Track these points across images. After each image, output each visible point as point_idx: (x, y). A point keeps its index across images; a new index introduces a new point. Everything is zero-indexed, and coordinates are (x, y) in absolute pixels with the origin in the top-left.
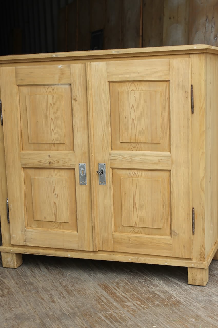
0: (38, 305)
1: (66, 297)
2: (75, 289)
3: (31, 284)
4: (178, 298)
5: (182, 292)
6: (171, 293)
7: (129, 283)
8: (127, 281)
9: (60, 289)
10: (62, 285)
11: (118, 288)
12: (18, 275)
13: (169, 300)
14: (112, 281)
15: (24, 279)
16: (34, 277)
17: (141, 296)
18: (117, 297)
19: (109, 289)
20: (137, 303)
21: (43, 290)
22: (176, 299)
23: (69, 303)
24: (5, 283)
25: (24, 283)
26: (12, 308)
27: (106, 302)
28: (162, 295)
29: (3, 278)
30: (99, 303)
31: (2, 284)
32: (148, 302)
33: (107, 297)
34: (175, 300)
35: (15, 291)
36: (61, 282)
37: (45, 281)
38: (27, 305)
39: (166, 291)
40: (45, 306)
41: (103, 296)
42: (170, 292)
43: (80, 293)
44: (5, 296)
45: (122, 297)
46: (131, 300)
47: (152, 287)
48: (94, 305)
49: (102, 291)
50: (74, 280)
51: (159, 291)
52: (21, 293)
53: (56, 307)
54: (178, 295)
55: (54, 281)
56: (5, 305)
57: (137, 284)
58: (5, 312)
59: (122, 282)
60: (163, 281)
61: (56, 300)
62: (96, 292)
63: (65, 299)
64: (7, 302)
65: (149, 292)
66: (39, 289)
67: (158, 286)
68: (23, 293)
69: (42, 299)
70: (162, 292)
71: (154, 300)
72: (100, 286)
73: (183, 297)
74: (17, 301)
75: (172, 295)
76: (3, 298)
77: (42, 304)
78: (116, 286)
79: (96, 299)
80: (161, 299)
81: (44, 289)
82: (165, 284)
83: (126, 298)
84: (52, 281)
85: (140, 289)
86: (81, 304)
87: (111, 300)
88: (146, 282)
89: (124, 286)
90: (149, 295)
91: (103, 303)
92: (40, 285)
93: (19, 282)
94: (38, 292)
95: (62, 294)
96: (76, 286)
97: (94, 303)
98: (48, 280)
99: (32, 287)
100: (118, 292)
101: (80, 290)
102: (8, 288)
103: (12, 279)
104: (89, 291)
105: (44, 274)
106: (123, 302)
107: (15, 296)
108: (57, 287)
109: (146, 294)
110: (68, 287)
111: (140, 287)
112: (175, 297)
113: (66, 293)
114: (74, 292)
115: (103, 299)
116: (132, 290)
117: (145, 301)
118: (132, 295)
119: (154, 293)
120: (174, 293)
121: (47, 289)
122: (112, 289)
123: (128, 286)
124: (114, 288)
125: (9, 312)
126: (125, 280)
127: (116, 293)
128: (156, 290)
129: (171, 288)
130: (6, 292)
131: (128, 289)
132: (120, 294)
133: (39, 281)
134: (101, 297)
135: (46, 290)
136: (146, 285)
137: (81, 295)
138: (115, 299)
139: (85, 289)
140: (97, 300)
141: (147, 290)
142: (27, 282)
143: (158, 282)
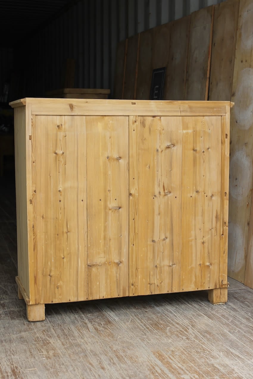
0: (86, 370)
1: (117, 364)
2: (127, 356)
3: (79, 345)
4: (240, 374)
5: (245, 366)
6: (232, 367)
7: (185, 353)
8: (184, 350)
9: (110, 354)
10: (112, 350)
11: (174, 357)
12: (64, 334)
13: (230, 375)
14: (167, 349)
15: (71, 339)
16: (81, 338)
17: (199, 368)
18: (172, 368)
19: (163, 358)
20: (194, 377)
21: (91, 354)
22: (238, 375)
23: (120, 371)
24: (50, 343)
25: (71, 344)
26: (58, 373)
27: (160, 372)
28: (222, 369)
29: (49, 337)
30: (153, 373)
31: (48, 344)
32: (206, 376)
33: (161, 368)
34: (236, 375)
35: (62, 352)
36: (111, 346)
37: (93, 344)
38: (74, 370)
39: (227, 365)
40: (94, 372)
41: (157, 366)
42: (230, 366)
43: (132, 360)
44: (50, 358)
45: (178, 368)
46: (187, 372)
47: (211, 359)
48: (147, 375)
49: (157, 360)
50: (125, 345)
51: (219, 364)
52: (67, 356)
53: (106, 375)
54: (240, 370)
55: (104, 344)
56: (50, 368)
57: (194, 354)
58: (51, 376)
59: (178, 350)
60: (224, 353)
61: (105, 367)
62: (150, 360)
63: (116, 366)
64: (53, 365)
65: (208, 364)
66: (88, 353)
67: (217, 358)
68: (69, 355)
69: (90, 364)
70: (223, 366)
71: (213, 375)
72: (154, 354)
73: (246, 373)
74: (63, 364)
75: (233, 370)
76: (49, 360)
77: (91, 370)
78: (171, 355)
79: (149, 368)
80: (222, 374)
81: (93, 353)
82: (226, 356)
83: (182, 369)
84: (101, 344)
85: (197, 360)
86: (132, 373)
87: (166, 371)
88: (204, 352)
89: (180, 355)
90: (208, 368)
91: (157, 374)
92: (88, 348)
93: (66, 343)
94: (86, 355)
95: (113, 360)
96: (127, 351)
97: (148, 373)
98: (97, 342)
99: (79, 349)
100: (174, 362)
101: (132, 357)
102: (54, 349)
103: (58, 339)
104: (142, 358)
105: (92, 335)
106: (179, 374)
107: (61, 358)
108: (107, 351)
109: (205, 366)
110: (118, 353)
111: (198, 358)
112: (236, 373)
113: (117, 358)
114: (126, 359)
115: (157, 368)
116: (189, 361)
117: (204, 375)
118: (189, 367)
119: (213, 366)
120: (235, 368)
121: (96, 353)
122: (167, 358)
123: (184, 356)
124: (169, 357)
125: (55, 377)
126: (182, 349)
127: (171, 364)
128: (215, 363)
129: (232, 362)
130: (51, 353)
131: (185, 359)
132: (176, 365)
133: (87, 343)
134: (155, 367)
135: (95, 355)
136: (204, 356)
137: (133, 363)
138: (170, 370)
139: (137, 356)
140: (150, 370)
141: (205, 362)
142: (74, 344)
143: (218, 353)
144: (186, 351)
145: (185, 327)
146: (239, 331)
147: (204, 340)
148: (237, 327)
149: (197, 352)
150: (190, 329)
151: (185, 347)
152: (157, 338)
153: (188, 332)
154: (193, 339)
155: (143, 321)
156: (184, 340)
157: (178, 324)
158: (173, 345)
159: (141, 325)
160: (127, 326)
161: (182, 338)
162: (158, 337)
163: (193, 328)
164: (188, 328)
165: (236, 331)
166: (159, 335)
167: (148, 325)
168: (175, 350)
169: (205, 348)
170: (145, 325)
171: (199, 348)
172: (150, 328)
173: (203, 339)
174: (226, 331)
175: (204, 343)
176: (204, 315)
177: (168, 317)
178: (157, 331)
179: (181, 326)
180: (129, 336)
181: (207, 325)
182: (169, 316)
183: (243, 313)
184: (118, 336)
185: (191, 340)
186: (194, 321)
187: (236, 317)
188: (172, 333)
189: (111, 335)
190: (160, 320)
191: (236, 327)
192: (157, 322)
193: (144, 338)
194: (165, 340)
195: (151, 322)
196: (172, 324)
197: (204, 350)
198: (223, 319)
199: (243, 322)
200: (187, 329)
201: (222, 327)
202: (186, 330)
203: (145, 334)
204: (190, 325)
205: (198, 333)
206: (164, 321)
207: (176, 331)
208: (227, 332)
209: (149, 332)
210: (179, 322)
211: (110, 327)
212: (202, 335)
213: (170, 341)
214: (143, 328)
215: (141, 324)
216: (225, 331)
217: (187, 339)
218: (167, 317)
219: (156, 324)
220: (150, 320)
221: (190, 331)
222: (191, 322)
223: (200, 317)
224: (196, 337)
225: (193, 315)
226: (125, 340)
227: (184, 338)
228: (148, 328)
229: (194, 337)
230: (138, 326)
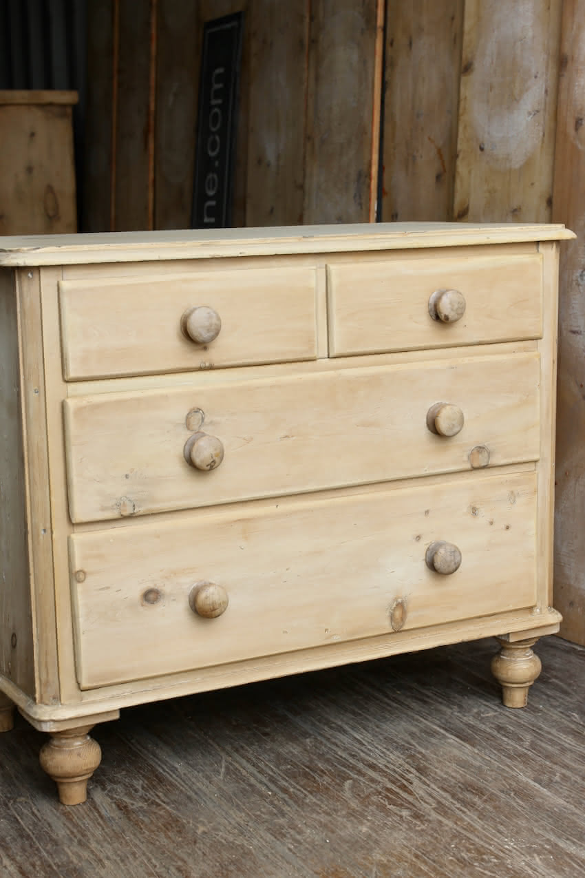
7: (425, 868)
8: (417, 856)
12: (22, 837)
14: (364, 859)
15: (48, 853)
16: (80, 842)
25: (48, 869)
36: (180, 863)
37: (122, 861)
50: (224, 857)
55: (156, 859)
57: (452, 871)
59: (400, 859)
60: (544, 857)
88: (483, 860)
105: (114, 831)
126: (409, 855)
136: (486, 872)
143: (526, 860)
144: (425, 862)
145: (397, 776)
146: (564, 777)
147: (470, 817)
148: (556, 764)
149: (461, 861)
150: (416, 782)
151: (418, 848)
152: (321, 822)
153: (410, 793)
154: (434, 816)
155: (262, 765)
156: (408, 823)
157: (373, 767)
158: (376, 842)
159: (261, 782)
160: (220, 789)
161: (401, 817)
162: (324, 818)
163: (424, 778)
164: (407, 780)
165: (557, 778)
166: (324, 812)
167: (283, 778)
168: (389, 861)
169: (482, 846)
170: (272, 780)
171: (462, 849)
172: (291, 790)
173: (464, 812)
174: (525, 778)
175: (470, 828)
176: (442, 731)
177: (337, 745)
178: (315, 797)
179: (385, 772)
180: (230, 823)
181: (463, 764)
182: (339, 743)
183: (555, 715)
184: (197, 828)
185: (429, 821)
186: (420, 753)
187: (540, 729)
188: (365, 801)
189: (173, 825)
190: (314, 757)
191: (551, 762)
192: (308, 767)
193: (282, 827)
194: (349, 825)
195: (289, 767)
196: (353, 768)
197: (479, 852)
198: (505, 739)
199: (567, 745)
200: (405, 783)
201: (508, 766)
202: (404, 788)
203: (283, 814)
204: (412, 770)
205: (442, 793)
206: (328, 761)
207: (375, 794)
208: (532, 783)
209: (291, 802)
210: (375, 762)
211: (165, 795)
212: (458, 800)
213: (364, 829)
214: (270, 790)
215: (259, 776)
216: (523, 778)
217: (417, 816)
218: (334, 748)
219: (306, 775)
220: (286, 761)
221: (418, 787)
222: (412, 756)
223: (434, 740)
224: (441, 808)
225: (412, 734)
226: (222, 837)
227: (405, 813)
228: (285, 791)
229: (434, 809)
230: (251, 785)
